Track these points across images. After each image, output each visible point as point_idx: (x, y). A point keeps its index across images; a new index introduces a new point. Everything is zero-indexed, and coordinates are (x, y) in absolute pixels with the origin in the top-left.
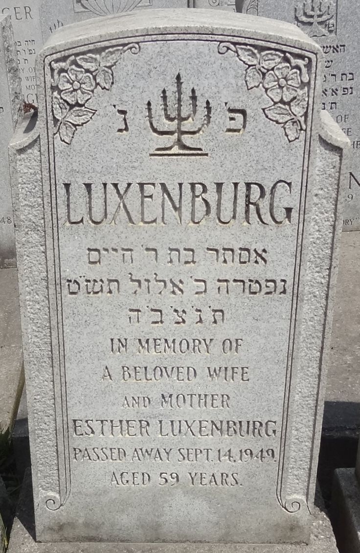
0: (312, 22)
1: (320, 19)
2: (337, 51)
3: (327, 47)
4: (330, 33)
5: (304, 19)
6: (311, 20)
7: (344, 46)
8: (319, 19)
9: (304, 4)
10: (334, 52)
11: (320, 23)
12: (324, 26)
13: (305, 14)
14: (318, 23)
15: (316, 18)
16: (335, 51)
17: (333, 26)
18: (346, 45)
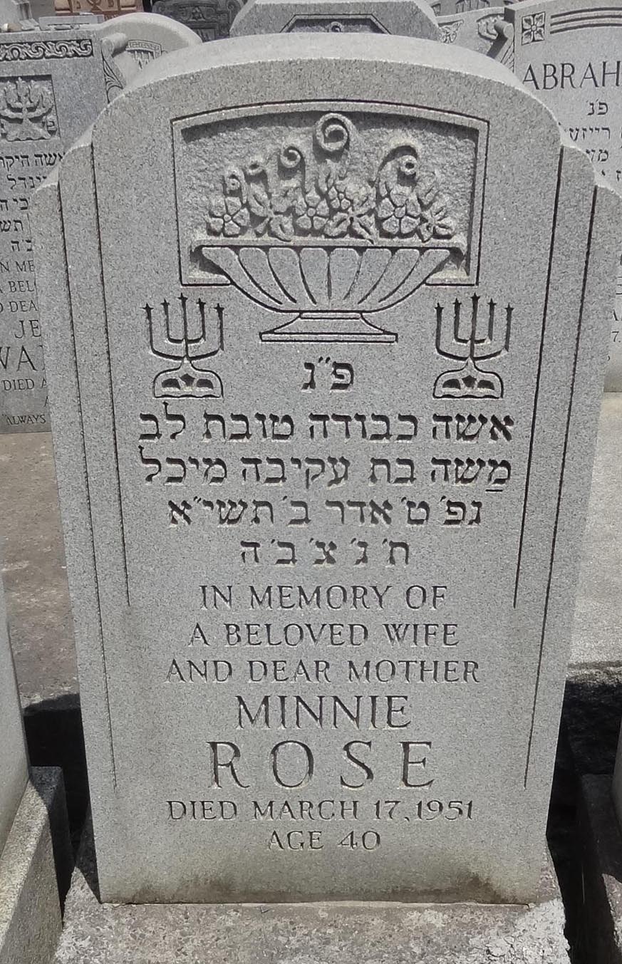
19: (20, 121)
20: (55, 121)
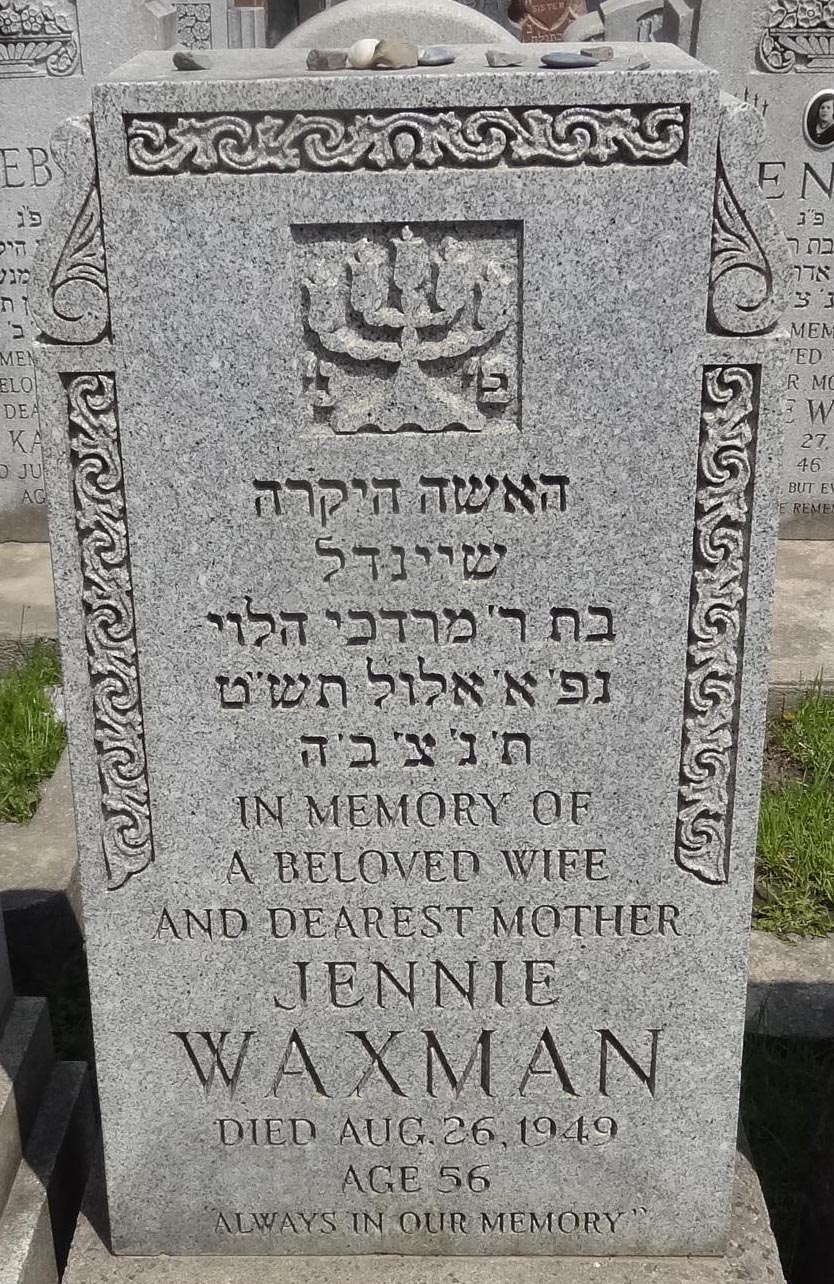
0: (392, 359)
1: (435, 350)
2: (528, 505)
3: (475, 481)
4: (490, 417)
5: (350, 342)
6: (387, 350)
7: (562, 481)
8: (426, 345)
9: (348, 269)
10: (509, 507)
11: (437, 367)
12: (455, 381)
13: (356, 320)
14: (423, 365)
15: (411, 342)
16: (518, 503)
17: (504, 386)
18: (573, 479)
19: (388, 368)
20: (511, 373)
